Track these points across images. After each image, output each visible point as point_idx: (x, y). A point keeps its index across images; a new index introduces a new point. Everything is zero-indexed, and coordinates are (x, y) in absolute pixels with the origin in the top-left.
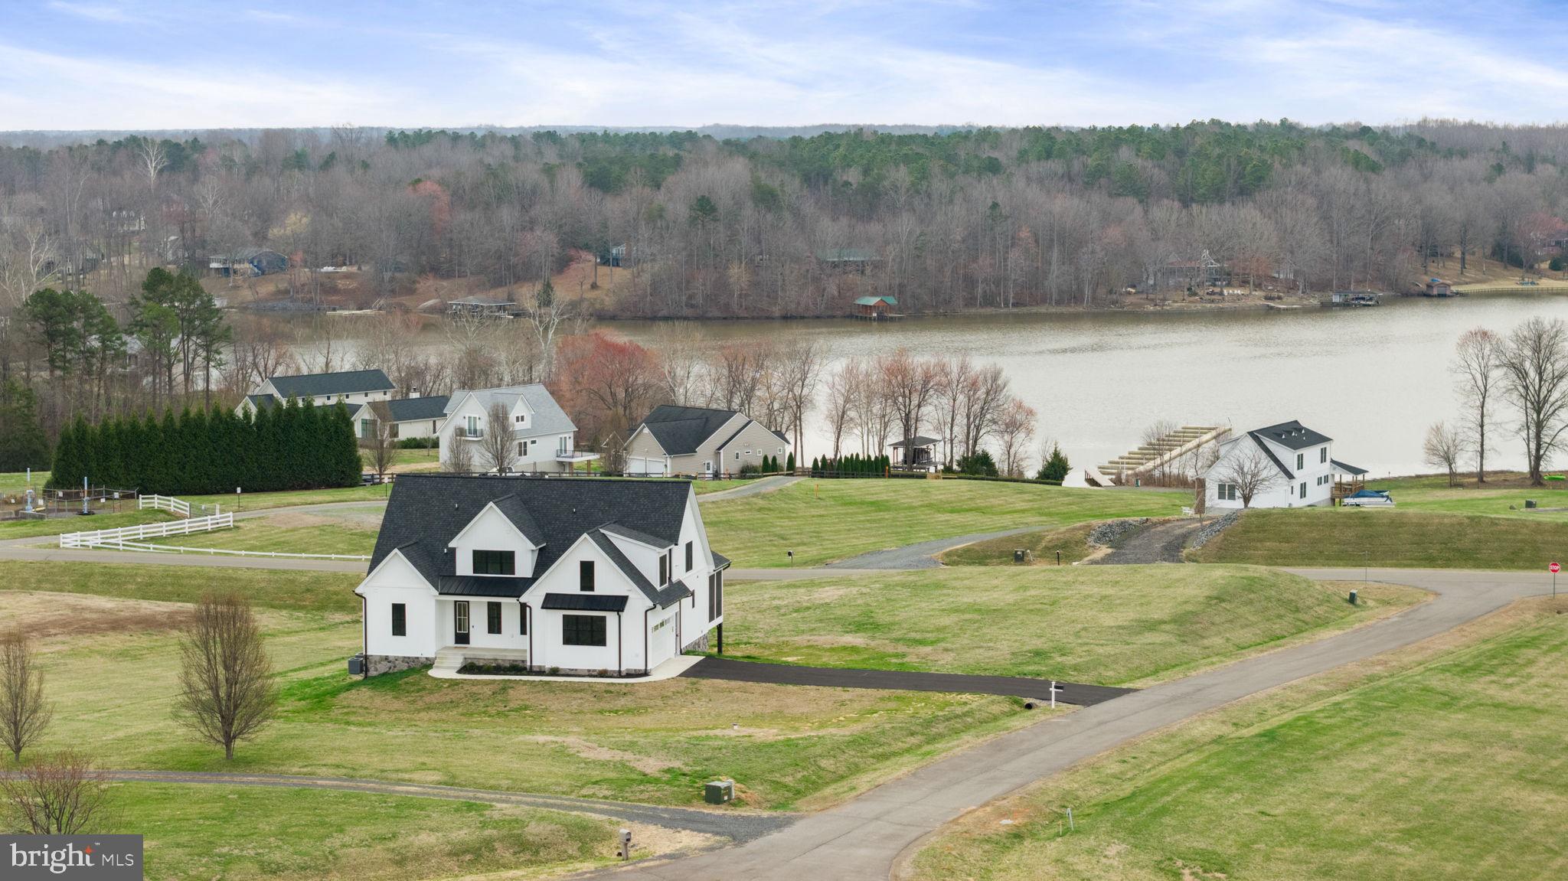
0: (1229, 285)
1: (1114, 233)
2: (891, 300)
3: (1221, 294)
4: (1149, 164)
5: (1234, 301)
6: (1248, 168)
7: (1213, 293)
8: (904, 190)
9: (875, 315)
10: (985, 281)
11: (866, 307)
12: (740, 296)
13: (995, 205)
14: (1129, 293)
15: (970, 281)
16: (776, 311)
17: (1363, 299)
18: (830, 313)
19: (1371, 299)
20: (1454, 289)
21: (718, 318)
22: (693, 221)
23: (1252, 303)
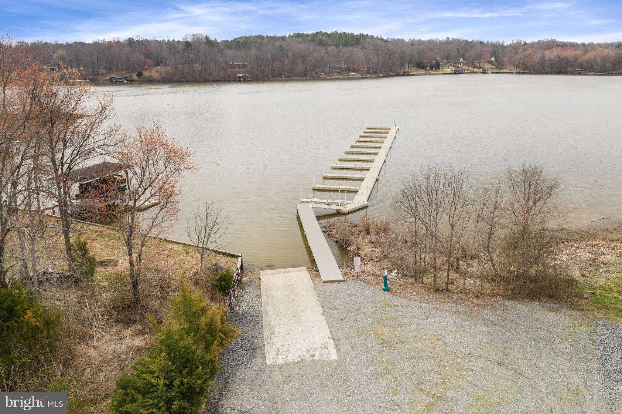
0: (350, 72)
1: (317, 55)
2: (247, 75)
3: (348, 74)
4: (326, 39)
5: (352, 76)
6: (354, 39)
7: (346, 74)
8: (254, 42)
9: (242, 80)
10: (278, 69)
11: (239, 77)
12: (199, 74)
13: (281, 46)
14: (322, 74)
15: (274, 71)
16: (211, 78)
17: (389, 75)
18: (229, 79)
19: (391, 75)
20: (411, 73)
21: (192, 81)
22: (184, 50)
23: (358, 76)
